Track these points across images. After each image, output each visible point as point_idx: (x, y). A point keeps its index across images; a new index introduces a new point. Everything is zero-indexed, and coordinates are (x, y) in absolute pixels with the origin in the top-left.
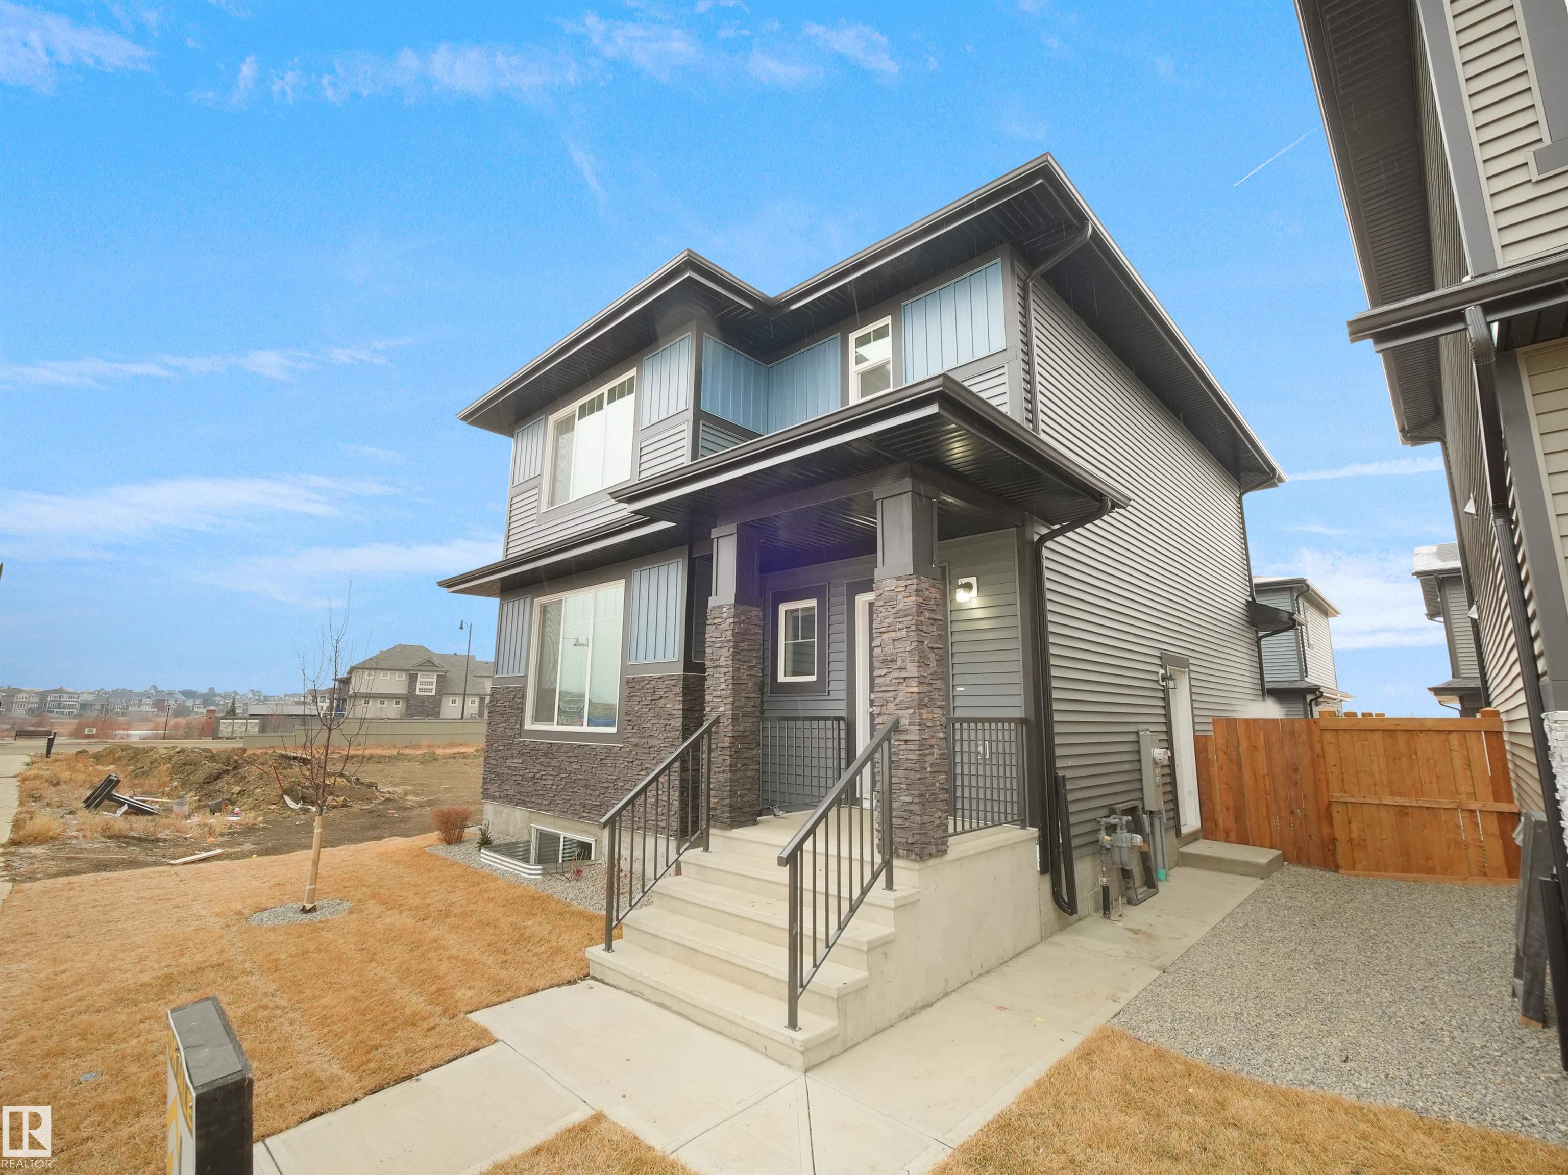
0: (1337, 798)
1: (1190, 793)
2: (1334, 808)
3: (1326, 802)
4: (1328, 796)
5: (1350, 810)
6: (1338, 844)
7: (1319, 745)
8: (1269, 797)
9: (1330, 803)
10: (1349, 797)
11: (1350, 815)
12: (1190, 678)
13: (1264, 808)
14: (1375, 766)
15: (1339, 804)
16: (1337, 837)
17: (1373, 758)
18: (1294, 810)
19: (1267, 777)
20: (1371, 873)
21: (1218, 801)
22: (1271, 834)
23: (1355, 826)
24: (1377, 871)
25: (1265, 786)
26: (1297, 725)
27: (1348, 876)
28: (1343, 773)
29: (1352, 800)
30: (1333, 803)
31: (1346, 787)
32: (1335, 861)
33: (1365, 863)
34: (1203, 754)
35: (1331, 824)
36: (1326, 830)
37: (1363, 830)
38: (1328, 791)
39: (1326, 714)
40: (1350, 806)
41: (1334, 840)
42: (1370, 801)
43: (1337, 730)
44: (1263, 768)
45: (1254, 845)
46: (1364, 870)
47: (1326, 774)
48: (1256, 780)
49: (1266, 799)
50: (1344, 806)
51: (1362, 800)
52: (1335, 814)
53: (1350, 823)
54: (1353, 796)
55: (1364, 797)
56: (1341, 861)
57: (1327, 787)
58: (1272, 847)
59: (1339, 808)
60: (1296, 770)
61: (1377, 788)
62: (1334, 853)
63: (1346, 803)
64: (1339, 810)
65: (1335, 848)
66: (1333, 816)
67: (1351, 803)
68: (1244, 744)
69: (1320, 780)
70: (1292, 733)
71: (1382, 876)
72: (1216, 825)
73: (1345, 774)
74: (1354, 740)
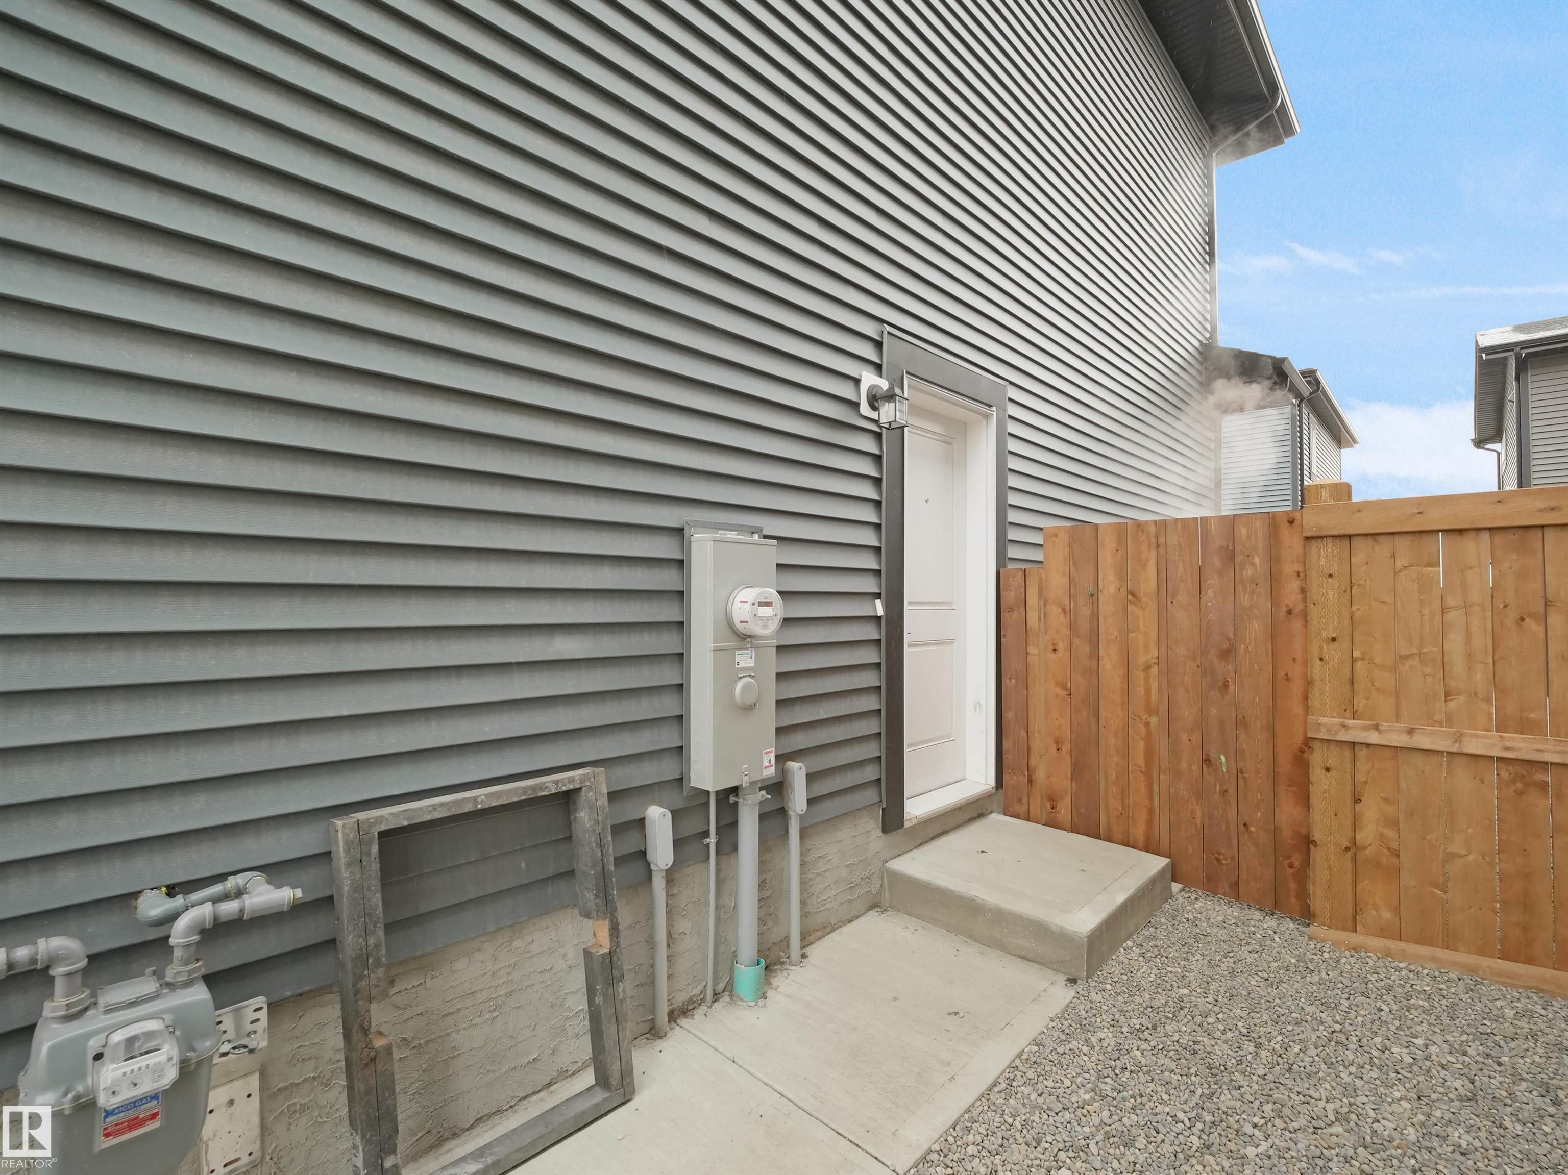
0: (1329, 731)
1: (977, 705)
2: (1317, 758)
3: (1298, 739)
4: (1305, 723)
5: (1363, 766)
6: (1317, 855)
7: (1295, 585)
8: (1154, 720)
9: (1308, 743)
10: (1365, 728)
11: (1361, 777)
12: (1003, 436)
13: (1141, 745)
14: (1455, 644)
15: (1333, 747)
16: (1317, 836)
17: (1450, 616)
18: (1213, 755)
19: (1154, 670)
20: (1402, 945)
21: (1038, 724)
22: (1151, 811)
23: (1371, 810)
24: (1420, 941)
25: (1148, 691)
26: (1244, 531)
27: (1335, 944)
28: (1354, 661)
29: (1373, 738)
30: (1316, 745)
31: (1360, 703)
32: (1303, 895)
33: (1386, 915)
34: (1015, 615)
35: (1305, 800)
36: (1288, 812)
37: (1394, 824)
38: (1307, 709)
39: (1325, 494)
40: (1362, 753)
41: (1307, 842)
42: (1424, 741)
43: (1350, 537)
44: (1146, 650)
45: (1109, 840)
46: (1383, 932)
47: (1305, 662)
48: (1128, 677)
49: (1147, 725)
50: (1347, 753)
51: (1399, 739)
52: (1317, 775)
53: (1357, 801)
54: (1376, 728)
55: (1411, 731)
56: (1318, 903)
57: (1306, 698)
58: (1150, 847)
59: (1333, 757)
60: (1227, 653)
61: (1452, 705)
62: (1302, 876)
63: (1353, 744)
64: (1331, 763)
65: (1306, 862)
66: (1313, 778)
67: (1368, 745)
68: (1109, 584)
69: (1288, 679)
70: (1230, 556)
71: (1434, 959)
72: (1030, 781)
73: (1359, 665)
74: (1399, 564)
